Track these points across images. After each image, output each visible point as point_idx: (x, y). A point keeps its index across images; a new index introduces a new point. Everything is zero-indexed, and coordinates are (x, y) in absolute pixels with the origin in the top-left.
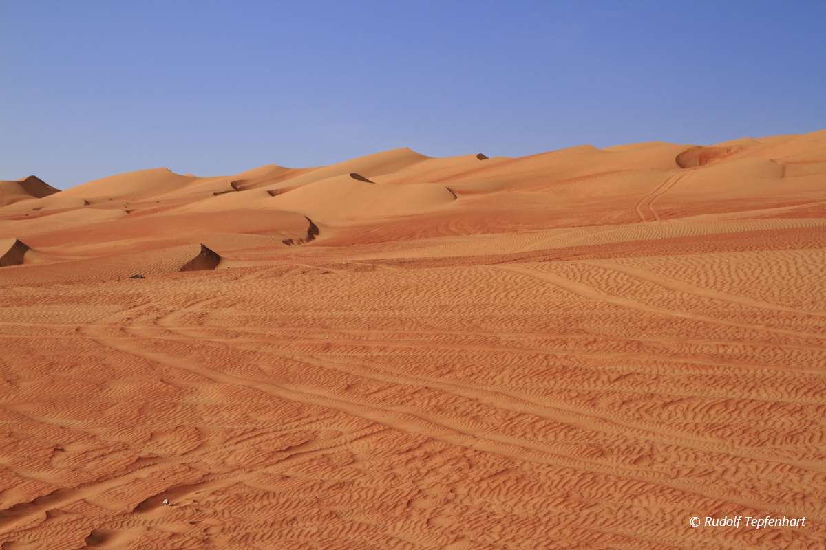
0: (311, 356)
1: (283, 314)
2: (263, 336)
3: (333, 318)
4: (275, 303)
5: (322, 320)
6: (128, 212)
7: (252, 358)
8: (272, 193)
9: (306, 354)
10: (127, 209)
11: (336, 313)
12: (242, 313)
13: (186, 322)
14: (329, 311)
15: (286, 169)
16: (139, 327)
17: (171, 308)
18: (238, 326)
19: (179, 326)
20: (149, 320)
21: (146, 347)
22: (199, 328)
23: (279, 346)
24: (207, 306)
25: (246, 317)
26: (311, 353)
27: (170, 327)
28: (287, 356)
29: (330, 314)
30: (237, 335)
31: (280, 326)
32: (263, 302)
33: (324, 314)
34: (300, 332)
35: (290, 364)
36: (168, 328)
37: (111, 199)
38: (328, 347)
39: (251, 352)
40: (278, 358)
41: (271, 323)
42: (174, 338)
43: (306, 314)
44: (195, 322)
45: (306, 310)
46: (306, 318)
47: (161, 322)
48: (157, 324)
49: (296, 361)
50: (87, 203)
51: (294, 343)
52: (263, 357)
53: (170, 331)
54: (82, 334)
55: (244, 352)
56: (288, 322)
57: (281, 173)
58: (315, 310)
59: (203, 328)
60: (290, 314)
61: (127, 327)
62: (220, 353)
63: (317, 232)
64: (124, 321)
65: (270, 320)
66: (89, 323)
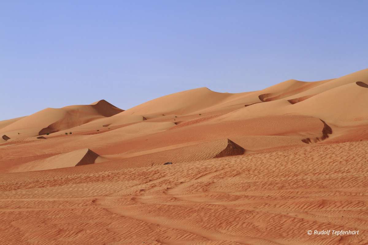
0: (306, 212)
1: (283, 179)
2: (262, 198)
3: (330, 180)
4: (277, 171)
5: (320, 182)
6: (176, 123)
7: (247, 217)
8: (292, 102)
9: (302, 211)
10: (176, 121)
11: (334, 176)
12: (246, 181)
13: (192, 190)
14: (327, 174)
15: (303, 83)
16: (150, 197)
17: (182, 180)
18: (240, 191)
19: (186, 194)
20: (159, 191)
21: (150, 213)
22: (203, 194)
23: (275, 205)
24: (214, 177)
25: (248, 183)
26: (306, 210)
27: (178, 195)
28: (283, 213)
29: (328, 176)
30: (237, 198)
31: (279, 189)
32: (266, 171)
33: (322, 177)
34: (298, 192)
35: (284, 220)
36: (176, 196)
37: (163, 115)
38: (323, 204)
39: (248, 212)
40: (273, 215)
41: (271, 187)
42: (179, 203)
43: (305, 177)
44: (201, 190)
45: (306, 175)
46: (304, 181)
47: (171, 192)
48: (166, 194)
49: (290, 217)
50: (145, 119)
51: (291, 201)
52: (258, 216)
53: (176, 198)
54: (96, 205)
55: (241, 212)
56: (287, 185)
57: (299, 86)
58: (315, 174)
59: (207, 194)
60: (290, 178)
61: (139, 197)
62: (218, 214)
63: (331, 132)
64: (138, 192)
65: (271, 184)
66: (107, 195)
